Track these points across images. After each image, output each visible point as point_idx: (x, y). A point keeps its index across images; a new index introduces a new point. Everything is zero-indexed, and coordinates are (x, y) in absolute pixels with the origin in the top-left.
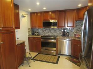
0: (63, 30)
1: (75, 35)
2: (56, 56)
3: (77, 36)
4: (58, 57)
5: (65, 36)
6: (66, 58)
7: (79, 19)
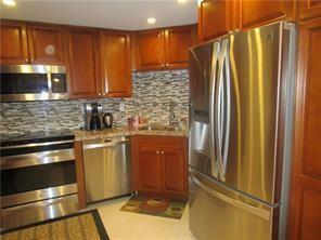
0: (89, 108)
1: (131, 121)
2: (82, 217)
3: (136, 124)
4: (90, 216)
5: (99, 128)
6: (123, 209)
7: (143, 65)
